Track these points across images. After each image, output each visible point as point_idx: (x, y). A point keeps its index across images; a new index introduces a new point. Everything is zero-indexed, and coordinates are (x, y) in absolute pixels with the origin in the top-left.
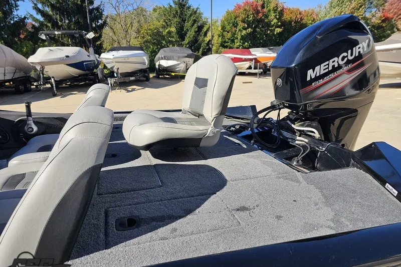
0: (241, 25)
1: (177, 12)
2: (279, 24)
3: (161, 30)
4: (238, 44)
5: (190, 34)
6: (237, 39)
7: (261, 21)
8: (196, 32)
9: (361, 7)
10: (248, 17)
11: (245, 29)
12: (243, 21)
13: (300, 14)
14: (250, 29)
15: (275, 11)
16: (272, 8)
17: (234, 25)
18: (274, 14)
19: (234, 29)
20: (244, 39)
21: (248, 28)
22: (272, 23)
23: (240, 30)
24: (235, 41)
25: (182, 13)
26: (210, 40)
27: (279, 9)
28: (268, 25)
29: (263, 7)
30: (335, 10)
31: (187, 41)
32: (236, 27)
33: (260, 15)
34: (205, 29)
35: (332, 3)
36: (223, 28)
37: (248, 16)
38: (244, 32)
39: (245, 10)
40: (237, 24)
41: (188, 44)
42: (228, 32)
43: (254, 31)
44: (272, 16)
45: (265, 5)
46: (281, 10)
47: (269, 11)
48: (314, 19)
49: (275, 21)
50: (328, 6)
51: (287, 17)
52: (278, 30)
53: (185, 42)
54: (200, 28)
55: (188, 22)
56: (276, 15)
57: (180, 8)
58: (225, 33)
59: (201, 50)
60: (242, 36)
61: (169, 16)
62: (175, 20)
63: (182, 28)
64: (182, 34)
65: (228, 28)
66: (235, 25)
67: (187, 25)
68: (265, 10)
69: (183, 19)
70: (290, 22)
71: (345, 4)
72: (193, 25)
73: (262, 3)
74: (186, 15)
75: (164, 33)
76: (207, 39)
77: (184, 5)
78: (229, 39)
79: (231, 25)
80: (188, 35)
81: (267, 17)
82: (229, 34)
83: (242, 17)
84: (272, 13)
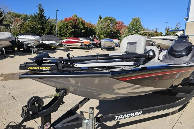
0: (69, 27)
1: (39, 18)
2: (84, 28)
4: (69, 35)
5: (48, 29)
8: (50, 28)
9: (109, 24)
10: (72, 24)
13: (91, 25)
14: (73, 29)
15: (82, 23)
16: (80, 21)
17: (66, 27)
19: (66, 29)
23: (69, 29)
24: (67, 34)
25: (42, 19)
27: (83, 22)
28: (79, 28)
30: (100, 25)
32: (67, 28)
34: (53, 27)
36: (61, 28)
38: (71, 30)
39: (71, 21)
41: (47, 33)
44: (81, 25)
45: (78, 20)
47: (79, 22)
48: (95, 28)
49: (82, 27)
51: (86, 26)
52: (83, 31)
53: (45, 32)
58: (62, 30)
60: (70, 32)
63: (43, 25)
64: (43, 29)
65: (63, 27)
66: (67, 27)
68: (77, 22)
69: (42, 22)
70: (87, 28)
73: (76, 19)
78: (64, 33)
79: (65, 27)
80: (46, 30)
81: (78, 25)
82: (64, 30)
83: (70, 24)
84: (81, 23)
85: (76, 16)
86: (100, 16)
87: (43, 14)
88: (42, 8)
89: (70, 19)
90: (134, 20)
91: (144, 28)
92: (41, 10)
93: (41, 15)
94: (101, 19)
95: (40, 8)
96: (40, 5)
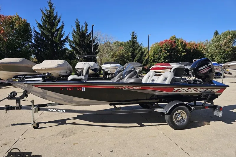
0: (163, 51)
1: (131, 46)
2: (184, 50)
3: (124, 54)
4: (162, 60)
5: (138, 56)
6: (162, 58)
7: (174, 49)
8: (140, 55)
9: (230, 41)
11: (166, 53)
12: (165, 49)
13: (195, 46)
14: (168, 53)
15: (182, 44)
16: (180, 43)
17: (160, 51)
18: (181, 46)
19: (160, 53)
20: (165, 58)
22: (180, 50)
23: (163, 54)
25: (133, 46)
26: (147, 59)
28: (178, 51)
29: (175, 42)
30: (215, 43)
31: (136, 59)
33: (174, 46)
34: (145, 53)
35: (213, 40)
36: (154, 53)
37: (167, 47)
38: (165, 55)
39: (166, 44)
40: (162, 51)
41: (136, 60)
42: (157, 55)
43: (171, 54)
44: (180, 47)
45: (176, 41)
46: (185, 44)
47: (178, 44)
48: (204, 48)
49: (182, 49)
50: (211, 41)
51: (188, 47)
52: (184, 54)
54: (143, 53)
55: (137, 50)
57: (133, 44)
58: (155, 55)
59: (143, 63)
60: (164, 57)
61: (127, 47)
62: (131, 49)
63: (134, 53)
64: (133, 56)
65: (157, 52)
66: (161, 51)
67: (136, 52)
68: (176, 44)
69: (134, 49)
70: (190, 50)
71: (221, 40)
72: (139, 52)
73: (174, 41)
74: (136, 47)
75: (126, 56)
76: (146, 58)
77: (135, 43)
78: (157, 58)
79: (159, 51)
80: (137, 56)
81: (177, 47)
82: (157, 56)
83: (164, 47)
85: (174, 38)
86: (216, 31)
87: (136, 41)
88: (135, 35)
89: (166, 41)
92: (134, 37)
94: (216, 35)
95: (133, 36)
96: (133, 33)
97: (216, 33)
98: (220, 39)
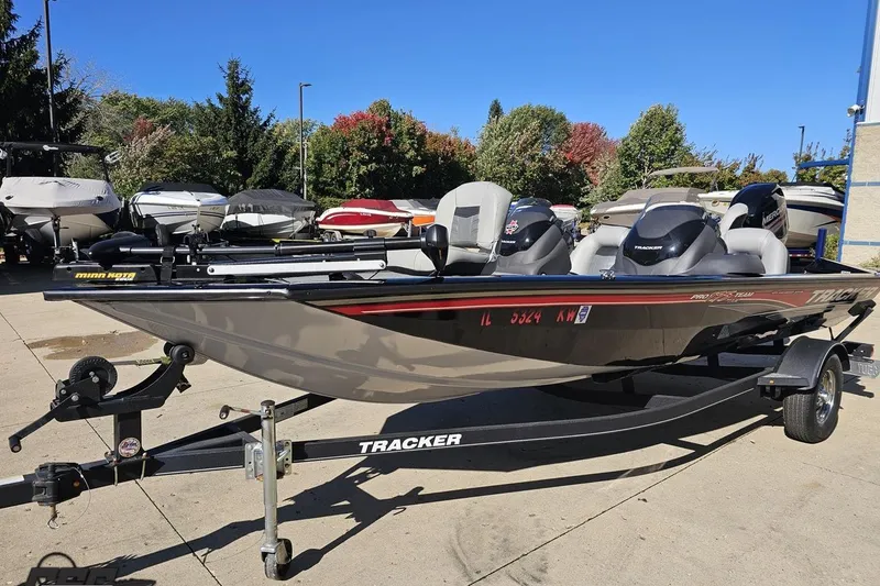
0: (357, 155)
1: (229, 120)
2: (419, 158)
4: (353, 189)
5: (263, 167)
6: (351, 179)
7: (386, 150)
8: (273, 161)
9: (536, 140)
10: (368, 143)
11: (364, 162)
12: (360, 148)
13: (450, 144)
14: (373, 164)
15: (411, 134)
16: (405, 129)
17: (343, 152)
18: (410, 141)
19: (343, 162)
20: (363, 181)
21: (370, 161)
22: (408, 156)
23: (354, 164)
24: (348, 183)
25: (239, 123)
27: (418, 133)
28: (400, 158)
29: (389, 125)
30: (496, 143)
31: (255, 178)
32: (347, 158)
33: (387, 140)
34: (288, 157)
36: (320, 157)
37: (369, 139)
38: (363, 169)
39: (363, 128)
40: (349, 152)
41: (259, 183)
42: (333, 165)
43: (380, 168)
44: (407, 143)
45: (393, 122)
46: (421, 135)
47: (400, 134)
48: (471, 155)
49: (412, 153)
51: (429, 147)
52: (417, 170)
53: (252, 178)
54: (281, 153)
56: (413, 143)
57: (235, 112)
58: (326, 167)
60: (360, 175)
65: (332, 158)
66: (346, 154)
68: (393, 131)
69: (242, 134)
70: (435, 156)
71: (513, 135)
73: (386, 119)
77: (244, 108)
78: (333, 179)
79: (338, 153)
80: (258, 167)
81: (395, 143)
82: (334, 169)
83: (358, 140)
84: (405, 138)
85: (386, 108)
86: (496, 102)
87: (247, 100)
88: (242, 76)
89: (360, 117)
90: (650, 119)
91: (694, 154)
92: (239, 87)
93: (235, 105)
94: (498, 116)
95: (233, 77)
96: (234, 66)
97: (496, 110)
98: (509, 130)
